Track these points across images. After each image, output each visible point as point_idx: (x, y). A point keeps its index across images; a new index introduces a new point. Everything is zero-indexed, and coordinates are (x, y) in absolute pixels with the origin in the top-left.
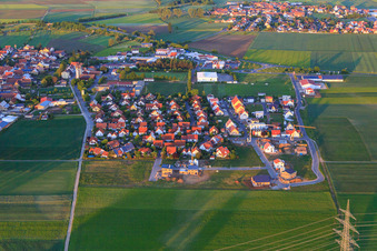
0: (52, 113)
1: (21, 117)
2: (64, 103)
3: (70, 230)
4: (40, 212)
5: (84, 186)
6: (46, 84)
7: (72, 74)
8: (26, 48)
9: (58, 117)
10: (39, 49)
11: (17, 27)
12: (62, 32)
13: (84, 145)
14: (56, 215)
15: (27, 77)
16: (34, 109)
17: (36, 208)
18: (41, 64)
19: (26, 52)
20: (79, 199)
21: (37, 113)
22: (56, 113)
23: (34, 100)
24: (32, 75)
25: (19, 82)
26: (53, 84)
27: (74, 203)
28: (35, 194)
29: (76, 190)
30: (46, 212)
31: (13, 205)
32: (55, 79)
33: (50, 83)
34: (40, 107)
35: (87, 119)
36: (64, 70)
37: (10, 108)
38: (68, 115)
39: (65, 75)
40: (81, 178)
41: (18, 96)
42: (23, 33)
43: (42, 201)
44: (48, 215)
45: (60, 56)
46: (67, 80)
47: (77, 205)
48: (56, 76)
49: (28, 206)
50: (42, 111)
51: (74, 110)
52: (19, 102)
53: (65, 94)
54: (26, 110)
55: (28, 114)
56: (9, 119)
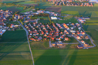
2: (17, 26)
3: (33, 62)
4: (23, 57)
5: (33, 49)
7: (17, 18)
9: (17, 30)
10: (5, 11)
12: (9, 6)
13: (28, 38)
14: (28, 58)
15: (4, 18)
16: (10, 27)
17: (21, 56)
18: (7, 15)
19: (2, 11)
20: (33, 53)
22: (16, 28)
23: (9, 25)
24: (6, 18)
25: (3, 20)
26: (12, 21)
29: (31, 51)
30: (25, 57)
32: (13, 19)
34: (11, 27)
35: (26, 30)
37: (3, 27)
38: (20, 29)
39: (15, 18)
40: (31, 47)
41: (4, 24)
43: (22, 54)
44: (25, 58)
45: (12, 12)
47: (33, 55)
49: (19, 55)
50: (12, 28)
52: (5, 26)
53: (17, 23)
55: (8, 29)
56: (4, 31)
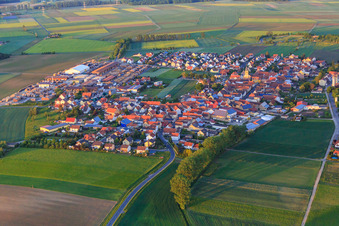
0: (305, 116)
1: (278, 117)
2: (317, 107)
3: (305, 221)
4: (281, 201)
5: (324, 183)
6: (305, 89)
7: (329, 82)
8: (291, 57)
9: (310, 120)
10: (302, 59)
11: (286, 38)
12: (326, 44)
13: (330, 147)
14: (294, 206)
15: (288, 82)
16: (290, 110)
17: (278, 198)
18: (302, 72)
19: (290, 60)
20: (317, 195)
21: (292, 115)
22: (309, 116)
23: (291, 103)
24: (293, 81)
25: (281, 87)
26: (310, 91)
27: (312, 198)
28: (280, 185)
29: (315, 187)
30: (285, 202)
31: (259, 192)
32: (312, 86)
33: (308, 89)
34: (296, 110)
35: (336, 124)
36: (321, 78)
37: (269, 108)
38: (319, 119)
39: (323, 83)
40: (322, 177)
41: (278, 99)
42: (291, 44)
43: (285, 192)
44: (287, 205)
45: (321, 65)
46: (324, 88)
47: (315, 199)
48: (314, 83)
49: (271, 194)
50: (297, 113)
51: (326, 114)
52: (278, 104)
53: (320, 100)
54: (283, 111)
55: (284, 114)
56: (267, 118)
